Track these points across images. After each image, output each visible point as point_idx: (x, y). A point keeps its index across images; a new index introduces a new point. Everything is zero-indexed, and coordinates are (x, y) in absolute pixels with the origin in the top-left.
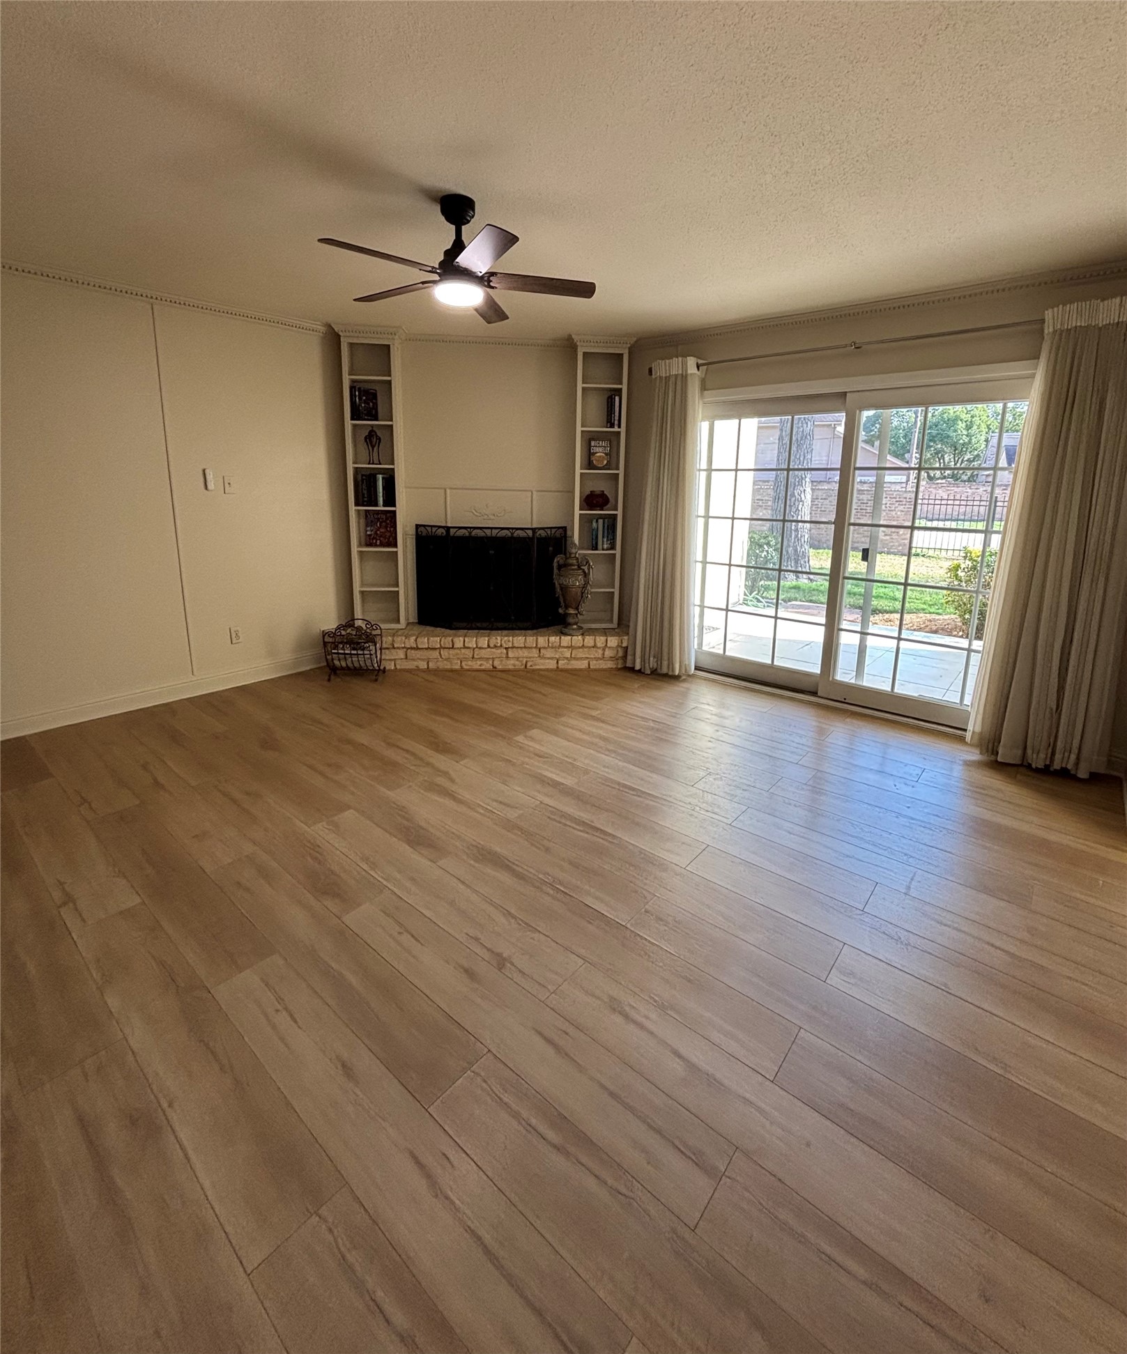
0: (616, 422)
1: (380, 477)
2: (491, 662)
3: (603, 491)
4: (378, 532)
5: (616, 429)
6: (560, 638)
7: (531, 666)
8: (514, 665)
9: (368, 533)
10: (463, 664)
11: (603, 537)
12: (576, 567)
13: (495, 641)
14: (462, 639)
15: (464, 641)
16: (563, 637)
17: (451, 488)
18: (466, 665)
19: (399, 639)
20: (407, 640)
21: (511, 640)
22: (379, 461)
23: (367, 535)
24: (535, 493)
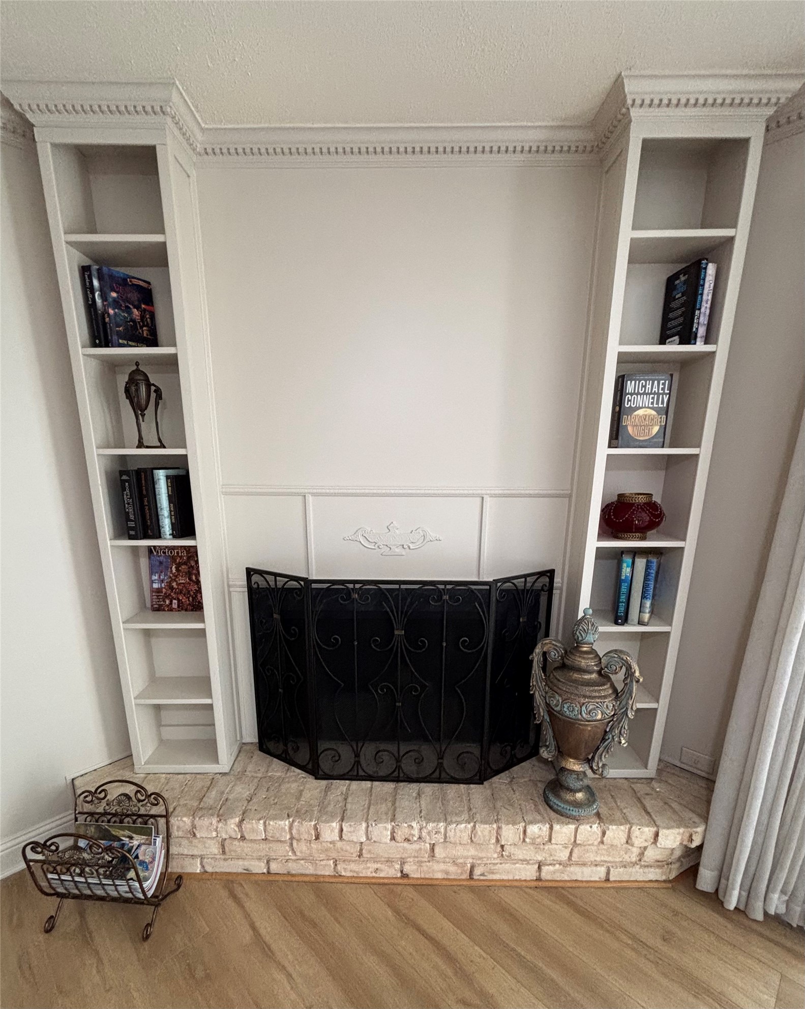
0: (702, 331)
1: (161, 476)
2: (398, 867)
3: (650, 495)
4: (174, 584)
5: (699, 347)
6: (551, 828)
7: (483, 875)
8: (447, 873)
9: (155, 586)
10: (339, 867)
11: (643, 597)
12: (594, 676)
13: (407, 830)
14: (335, 825)
15: (341, 830)
16: (557, 827)
17: (314, 494)
18: (345, 869)
19: (206, 822)
20: (220, 825)
21: (442, 830)
22: (160, 440)
23: (153, 591)
24: (487, 499)
